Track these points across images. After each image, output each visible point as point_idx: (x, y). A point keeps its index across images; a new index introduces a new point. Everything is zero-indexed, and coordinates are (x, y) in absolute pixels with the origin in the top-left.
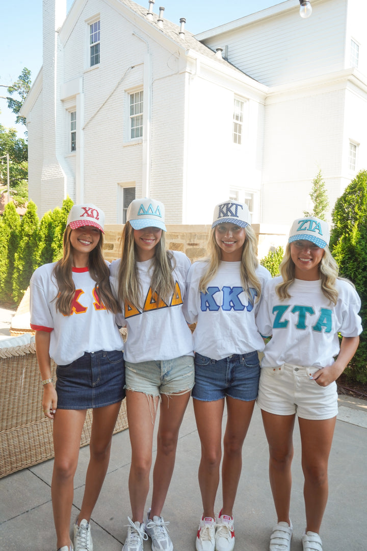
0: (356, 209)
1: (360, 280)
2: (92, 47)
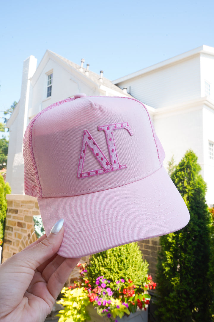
0: (186, 184)
1: (191, 250)
2: (48, 88)
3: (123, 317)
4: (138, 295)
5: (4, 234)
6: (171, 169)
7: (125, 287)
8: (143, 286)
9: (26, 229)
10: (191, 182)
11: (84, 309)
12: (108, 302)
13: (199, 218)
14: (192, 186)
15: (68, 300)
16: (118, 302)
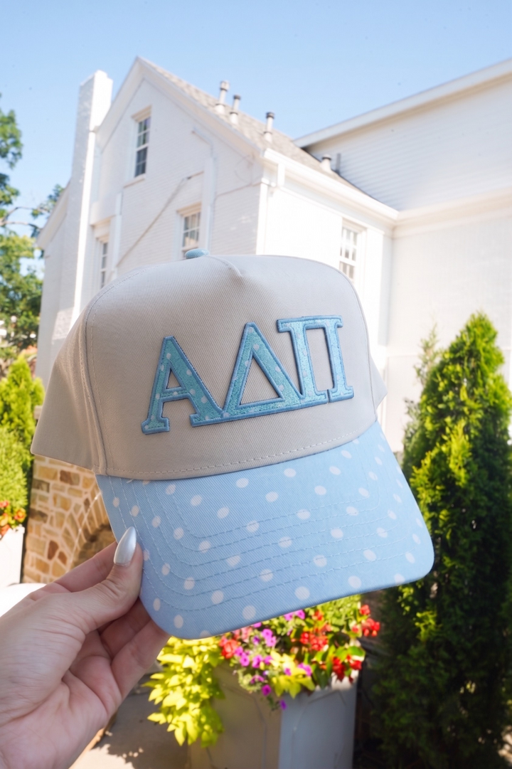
2: (139, 153)
3: (299, 695)
4: (337, 647)
5: (29, 497)
6: (428, 358)
7: (306, 629)
8: (348, 628)
9: (80, 487)
10: (478, 392)
11: (210, 672)
12: (264, 661)
13: (491, 478)
14: (478, 401)
15: (172, 652)
16: (288, 661)
